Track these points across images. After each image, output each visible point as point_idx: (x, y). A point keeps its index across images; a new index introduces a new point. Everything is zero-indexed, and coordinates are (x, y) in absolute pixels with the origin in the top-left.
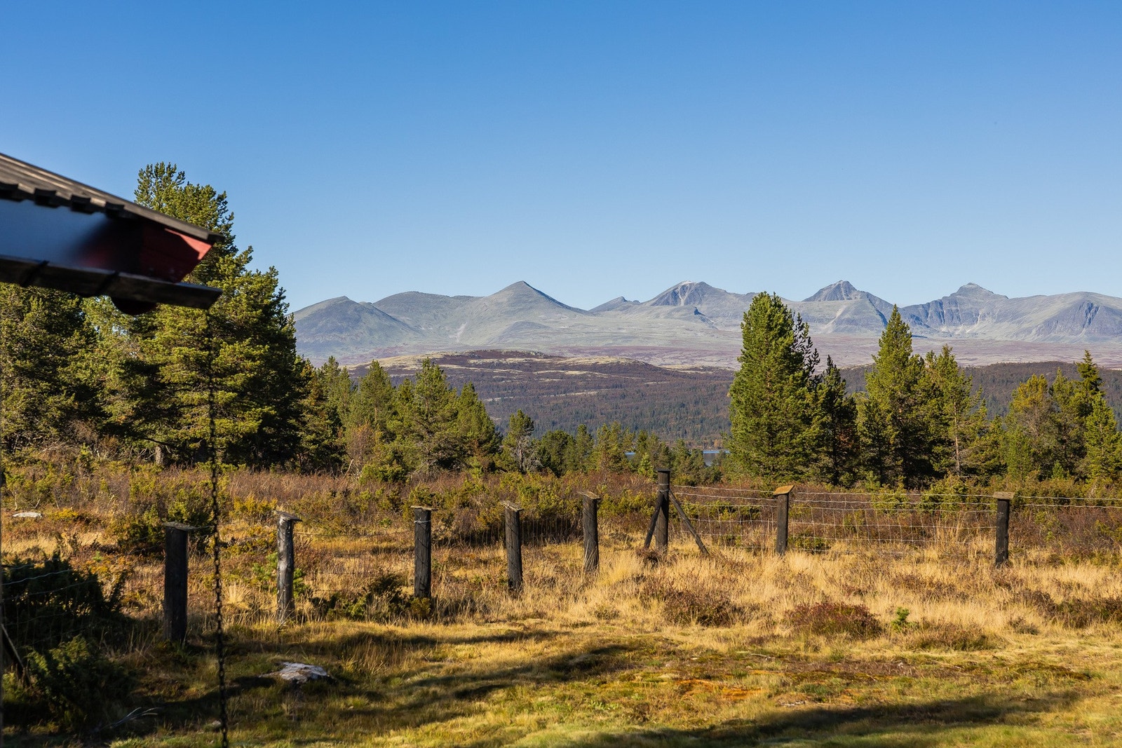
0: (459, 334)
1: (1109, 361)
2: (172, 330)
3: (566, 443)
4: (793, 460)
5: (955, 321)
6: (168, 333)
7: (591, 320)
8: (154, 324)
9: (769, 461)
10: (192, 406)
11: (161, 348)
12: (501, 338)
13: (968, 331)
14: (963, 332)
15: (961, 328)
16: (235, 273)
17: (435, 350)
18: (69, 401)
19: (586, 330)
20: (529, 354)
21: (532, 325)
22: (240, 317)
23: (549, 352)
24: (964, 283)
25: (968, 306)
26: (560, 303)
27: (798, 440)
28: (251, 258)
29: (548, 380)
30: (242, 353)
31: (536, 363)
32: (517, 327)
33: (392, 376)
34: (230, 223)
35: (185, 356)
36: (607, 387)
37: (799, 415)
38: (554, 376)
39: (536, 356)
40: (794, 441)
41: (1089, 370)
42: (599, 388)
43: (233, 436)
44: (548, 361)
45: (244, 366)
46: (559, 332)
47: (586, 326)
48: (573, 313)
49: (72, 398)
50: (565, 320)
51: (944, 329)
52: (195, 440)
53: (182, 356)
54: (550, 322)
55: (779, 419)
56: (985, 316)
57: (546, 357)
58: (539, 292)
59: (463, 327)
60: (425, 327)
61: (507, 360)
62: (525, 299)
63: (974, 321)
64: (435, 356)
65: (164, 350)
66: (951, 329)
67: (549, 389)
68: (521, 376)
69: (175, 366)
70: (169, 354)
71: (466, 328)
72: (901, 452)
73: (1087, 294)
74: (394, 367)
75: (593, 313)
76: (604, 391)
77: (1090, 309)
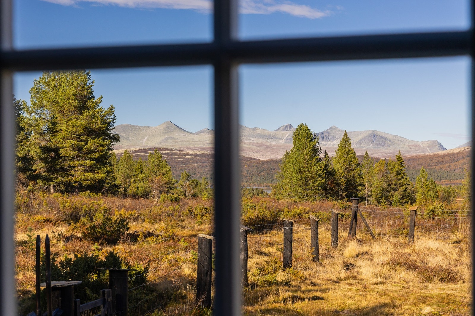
0: (144, 141)
1: (380, 155)
2: (66, 132)
3: (197, 184)
4: (314, 192)
5: (328, 140)
6: (64, 134)
7: (195, 137)
8: (57, 129)
9: (305, 193)
10: (74, 167)
11: (61, 140)
12: (160, 143)
13: (332, 144)
14: (330, 144)
15: (329, 142)
16: (95, 107)
17: (135, 147)
18: (19, 164)
19: (193, 140)
20: (171, 149)
21: (173, 138)
22: (97, 127)
23: (179, 149)
24: (331, 126)
25: (332, 135)
26: (183, 130)
27: (317, 184)
28: (102, 101)
29: (179, 160)
30: (98, 143)
31: (174, 153)
32: (167, 139)
33: (118, 157)
34: (93, 84)
35: (72, 144)
36: (201, 163)
37: (318, 174)
38: (181, 158)
39: (174, 150)
40: (315, 184)
41: (400, 158)
42: (198, 163)
43: (93, 180)
44: (178, 152)
45: (99, 149)
46: (183, 141)
47: (193, 139)
48: (188, 134)
49: (20, 162)
50: (185, 136)
51: (323, 143)
52: (75, 182)
53: (71, 144)
54: (179, 137)
55: (309, 175)
56: (338, 138)
57: (178, 151)
58: (176, 125)
59: (146, 138)
60: (131, 138)
61: (163, 151)
62: (170, 128)
63: (334, 140)
64: (135, 150)
65: (62, 142)
66: (326, 143)
67: (179, 163)
68: (168, 158)
69: (67, 149)
70: (65, 143)
71: (147, 139)
72: (346, 189)
73: (373, 131)
74: (119, 153)
75: (196, 134)
76: (199, 164)
77: (374, 136)
